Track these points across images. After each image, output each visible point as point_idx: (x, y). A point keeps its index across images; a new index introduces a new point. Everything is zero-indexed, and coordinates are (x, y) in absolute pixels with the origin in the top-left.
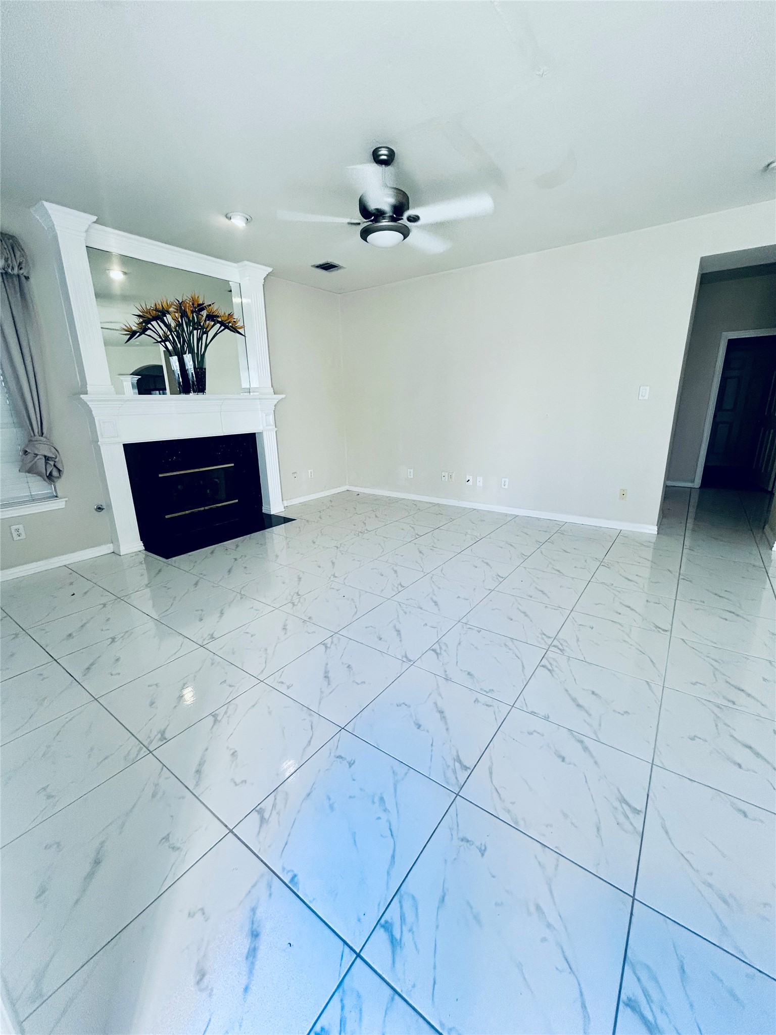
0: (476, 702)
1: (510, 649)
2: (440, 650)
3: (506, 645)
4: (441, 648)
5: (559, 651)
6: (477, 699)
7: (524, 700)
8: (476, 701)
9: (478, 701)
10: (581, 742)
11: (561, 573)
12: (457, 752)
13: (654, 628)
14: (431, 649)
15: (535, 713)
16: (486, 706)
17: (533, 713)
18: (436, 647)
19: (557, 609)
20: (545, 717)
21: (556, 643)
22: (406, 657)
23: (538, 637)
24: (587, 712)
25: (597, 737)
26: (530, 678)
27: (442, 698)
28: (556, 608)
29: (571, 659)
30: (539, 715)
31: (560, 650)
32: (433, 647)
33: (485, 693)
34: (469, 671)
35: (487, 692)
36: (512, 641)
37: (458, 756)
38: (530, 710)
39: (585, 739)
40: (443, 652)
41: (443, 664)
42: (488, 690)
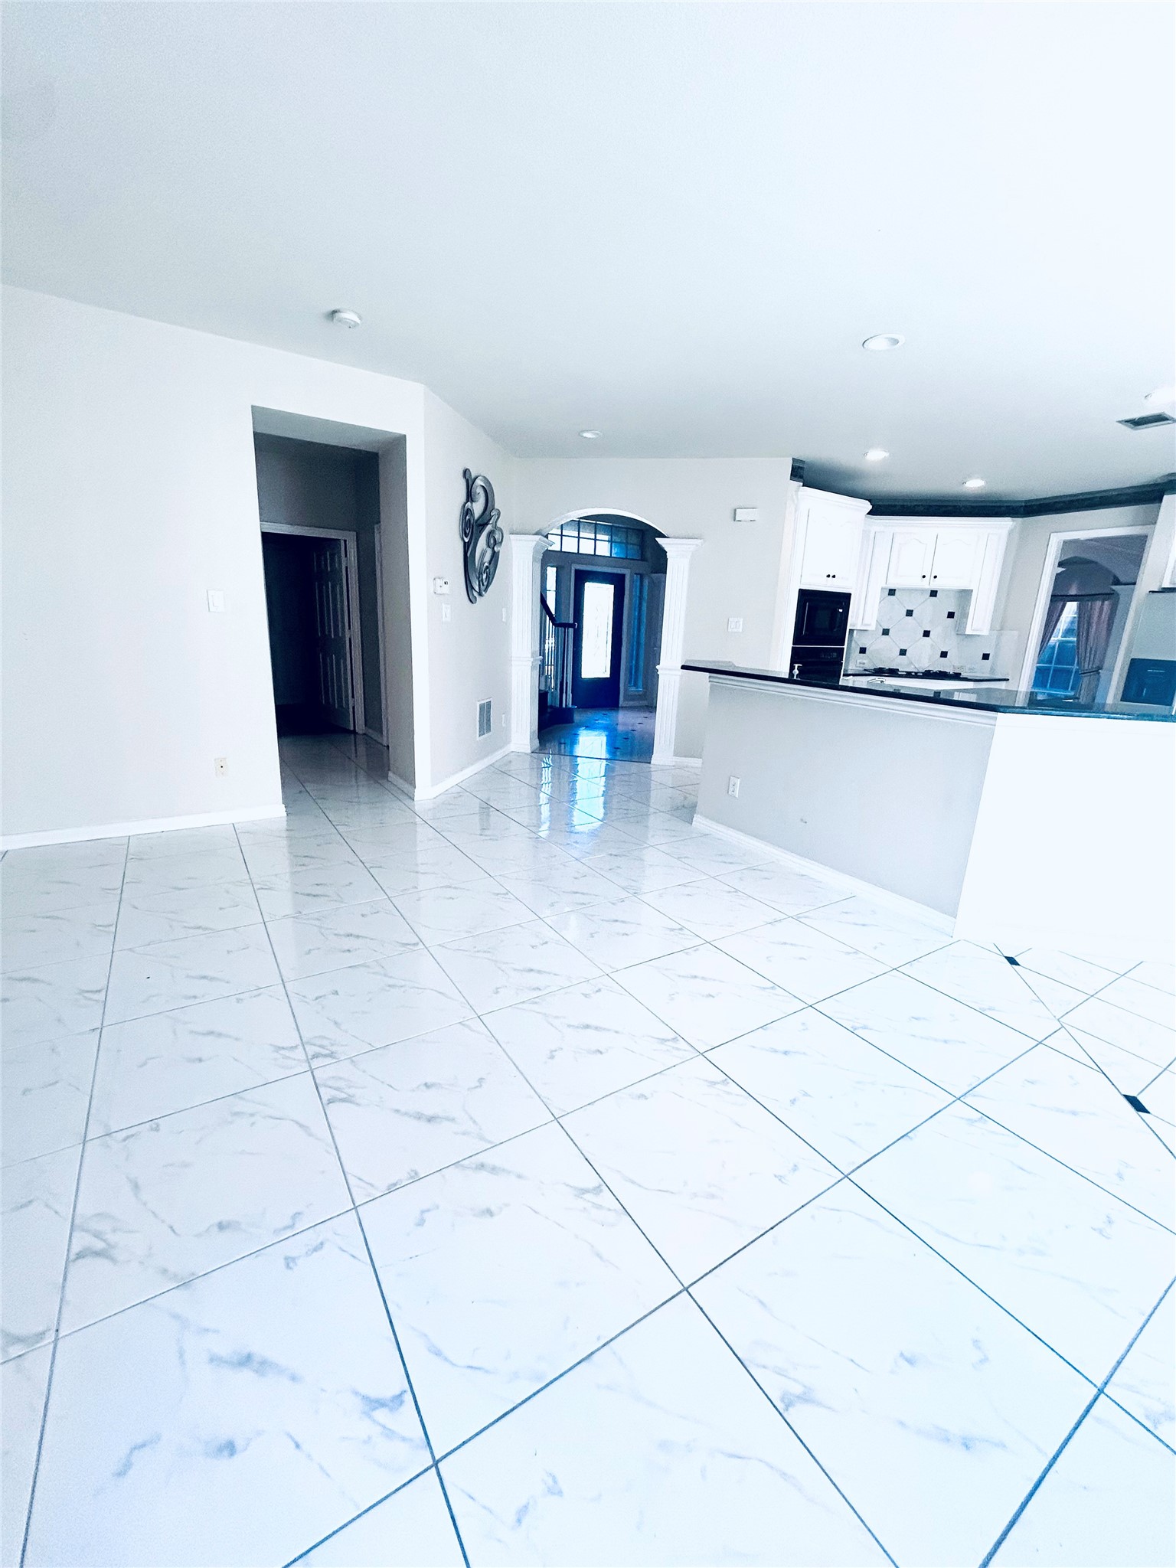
0: (291, 1265)
1: (252, 1115)
2: (102, 1239)
3: (236, 1114)
4: (97, 1235)
5: (328, 1061)
6: (286, 1258)
7: (360, 1179)
8: (289, 1262)
9: (293, 1259)
10: (482, 1166)
11: (206, 929)
12: (356, 1393)
13: (403, 949)
14: (72, 1257)
15: (395, 1185)
16: (315, 1253)
17: (392, 1188)
18: (80, 1242)
19: (259, 995)
20: (412, 1177)
21: (311, 1050)
22: (18, 1340)
23: (275, 1059)
24: (447, 1119)
25: (490, 1142)
26: (333, 1137)
27: (216, 1331)
28: (255, 993)
29: (354, 1058)
30: (401, 1181)
31: (326, 1056)
32: (75, 1249)
33: (289, 1233)
34: (217, 1221)
35: (291, 1227)
36: (241, 1098)
37: (365, 1398)
38: (383, 1189)
39: (480, 1158)
40: (111, 1237)
41: (141, 1263)
42: (288, 1222)
